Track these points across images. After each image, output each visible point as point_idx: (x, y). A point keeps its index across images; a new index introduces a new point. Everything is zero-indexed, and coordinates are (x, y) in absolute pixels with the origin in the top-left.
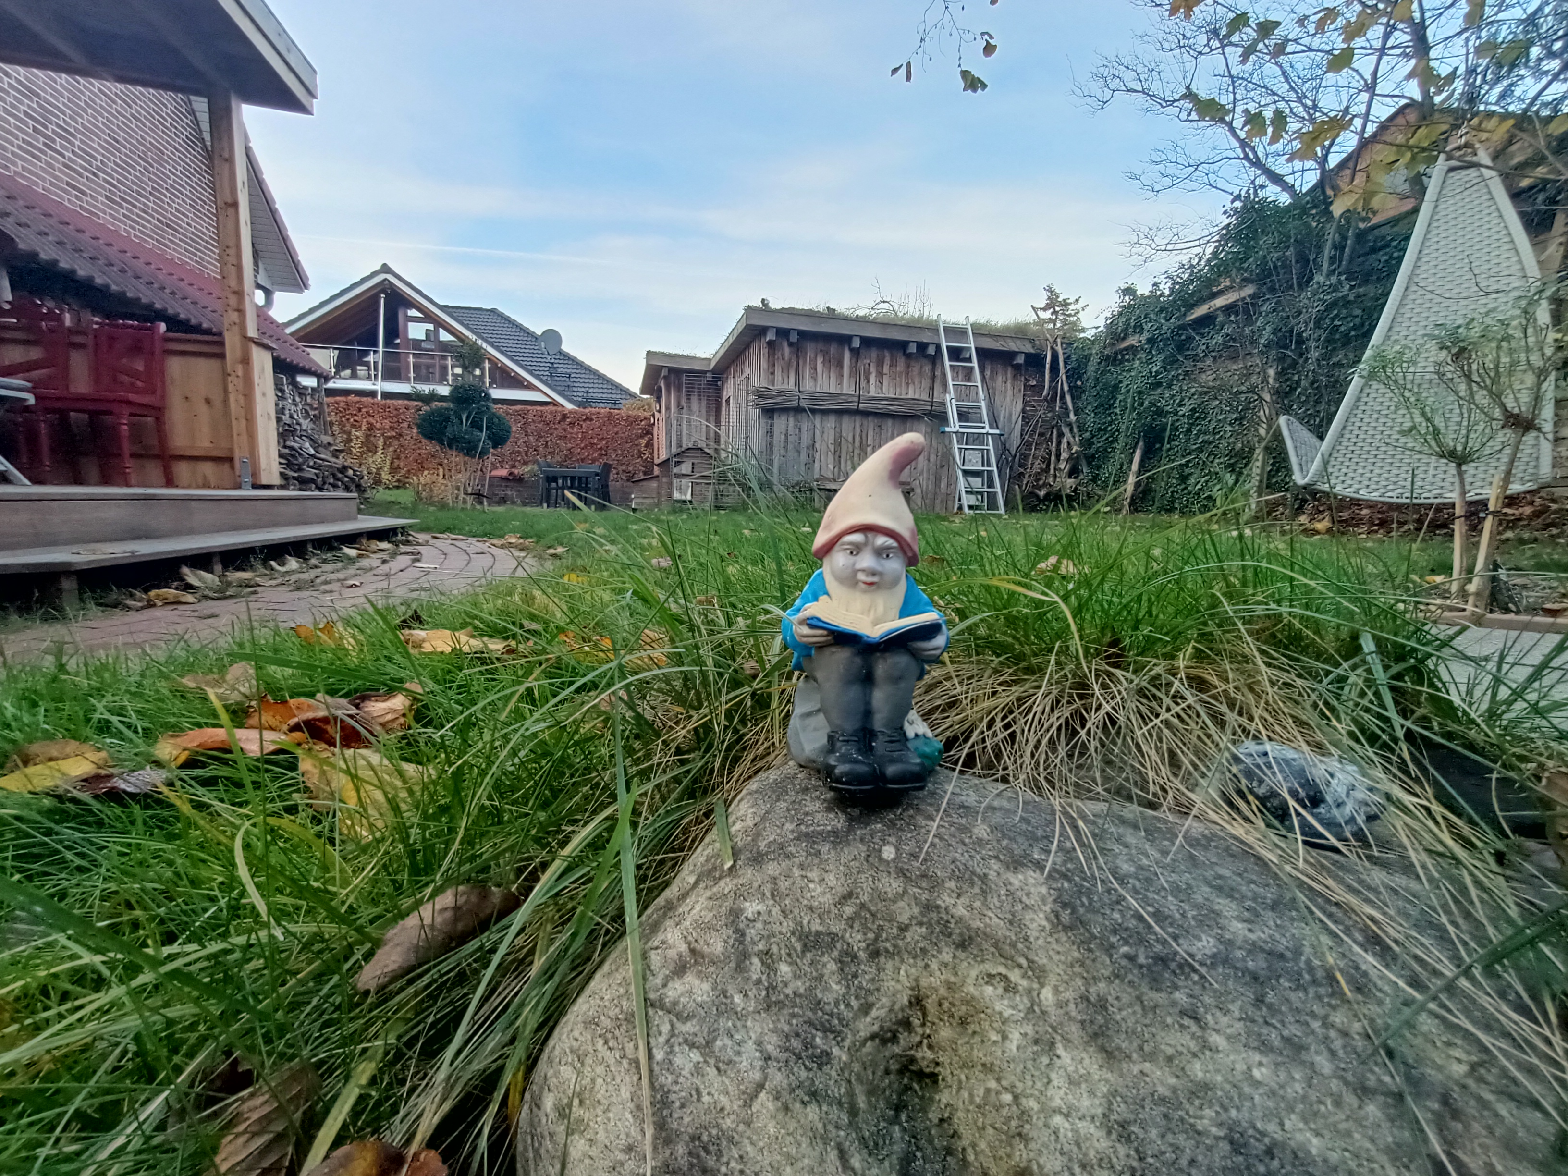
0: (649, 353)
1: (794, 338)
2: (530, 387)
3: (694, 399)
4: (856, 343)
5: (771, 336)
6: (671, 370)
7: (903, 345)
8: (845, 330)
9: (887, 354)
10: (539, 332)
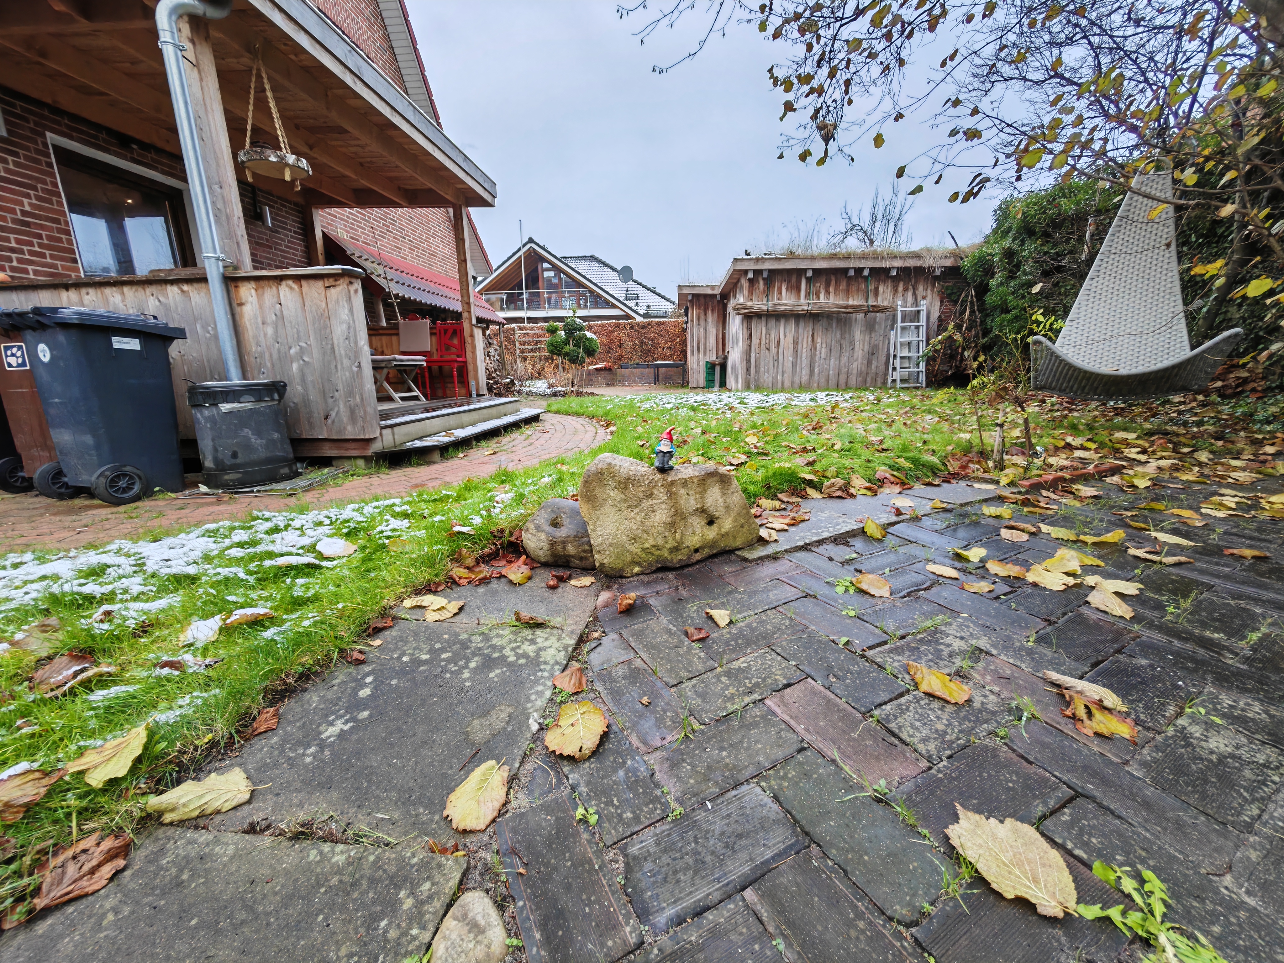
0: (680, 287)
1: (765, 275)
2: (614, 306)
3: (709, 313)
4: (810, 274)
5: (750, 275)
6: (693, 295)
7: (844, 271)
8: (802, 265)
9: (833, 278)
10: (619, 268)
